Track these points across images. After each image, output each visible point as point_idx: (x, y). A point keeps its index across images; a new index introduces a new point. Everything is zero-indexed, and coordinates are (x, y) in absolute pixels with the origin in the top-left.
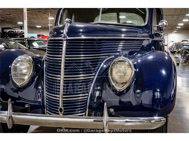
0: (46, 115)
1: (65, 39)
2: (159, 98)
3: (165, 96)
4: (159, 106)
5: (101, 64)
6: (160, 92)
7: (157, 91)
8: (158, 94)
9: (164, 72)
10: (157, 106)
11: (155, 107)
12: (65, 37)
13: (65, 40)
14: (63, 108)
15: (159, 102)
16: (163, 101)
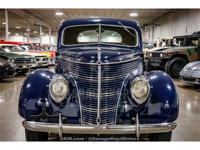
0: (81, 125)
1: (100, 64)
2: (168, 108)
3: (173, 106)
4: (169, 114)
5: (122, 83)
6: (169, 103)
7: (167, 103)
8: (168, 105)
9: (169, 87)
10: (167, 114)
11: (165, 115)
12: (99, 63)
13: (100, 66)
14: (100, 119)
15: (169, 111)
16: (171, 110)
